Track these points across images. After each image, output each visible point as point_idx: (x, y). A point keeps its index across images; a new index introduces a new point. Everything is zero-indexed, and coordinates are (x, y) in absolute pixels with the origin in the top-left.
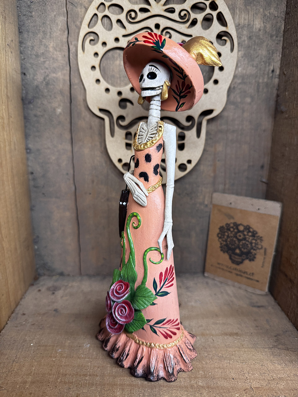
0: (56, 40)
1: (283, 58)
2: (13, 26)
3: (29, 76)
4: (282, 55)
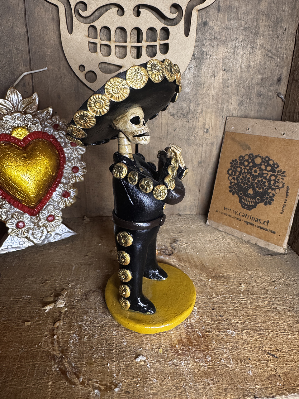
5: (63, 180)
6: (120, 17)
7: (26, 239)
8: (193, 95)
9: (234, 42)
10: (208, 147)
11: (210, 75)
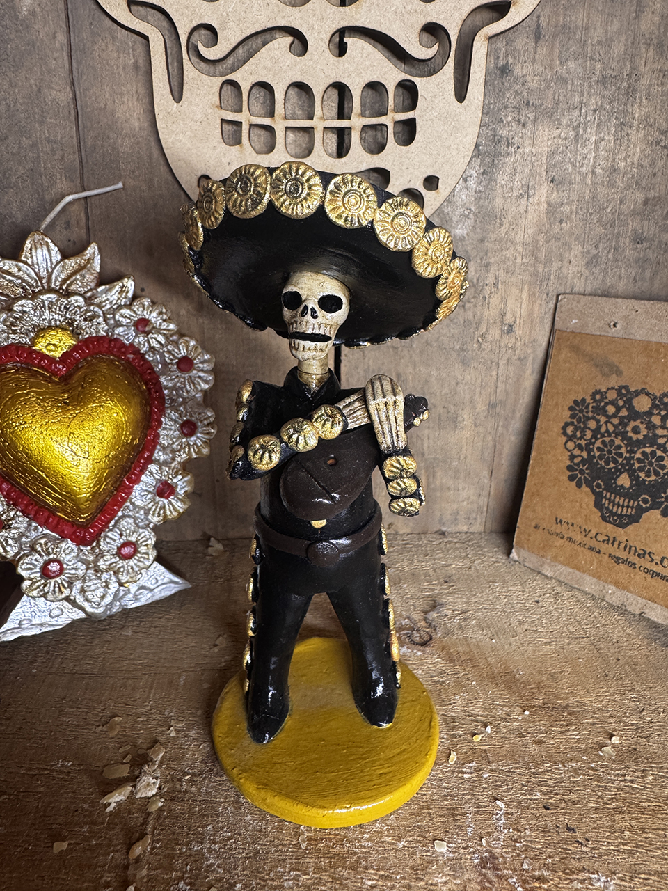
5: (159, 455)
6: (298, 59)
7: (66, 604)
8: (475, 243)
9: (576, 113)
10: (512, 368)
11: (515, 194)
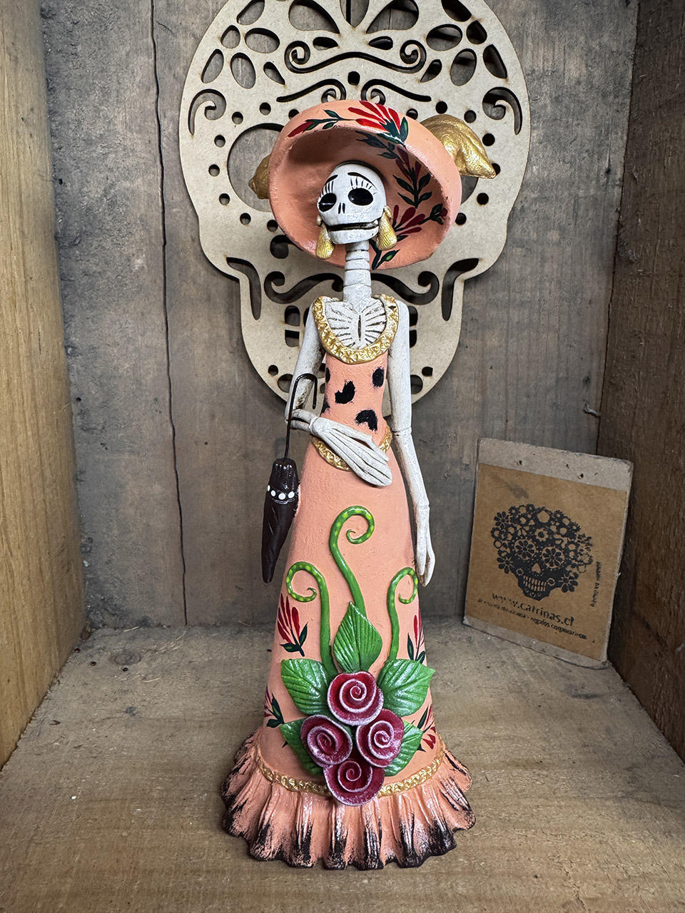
0: (130, 108)
1: (630, 142)
2: (34, 77)
3: (72, 186)
4: (628, 136)
